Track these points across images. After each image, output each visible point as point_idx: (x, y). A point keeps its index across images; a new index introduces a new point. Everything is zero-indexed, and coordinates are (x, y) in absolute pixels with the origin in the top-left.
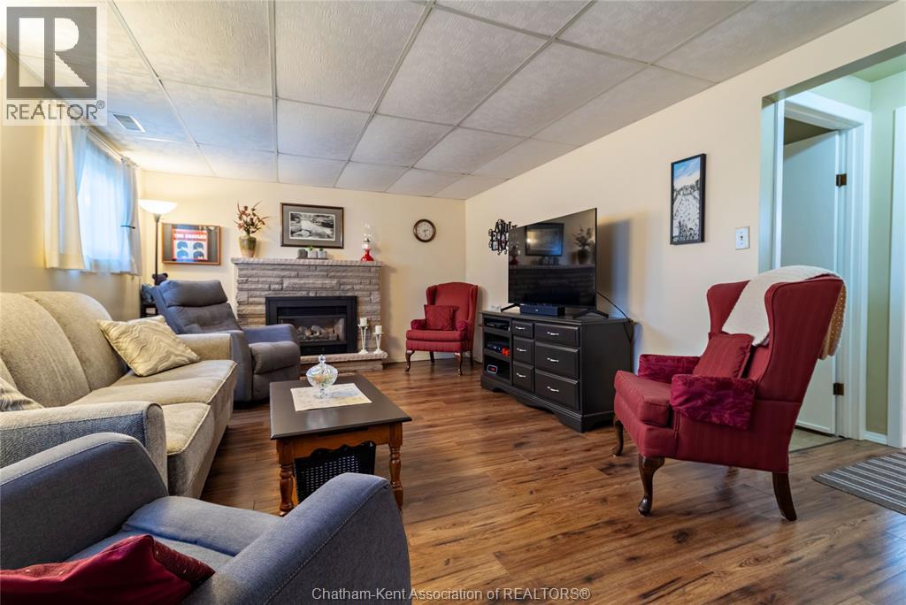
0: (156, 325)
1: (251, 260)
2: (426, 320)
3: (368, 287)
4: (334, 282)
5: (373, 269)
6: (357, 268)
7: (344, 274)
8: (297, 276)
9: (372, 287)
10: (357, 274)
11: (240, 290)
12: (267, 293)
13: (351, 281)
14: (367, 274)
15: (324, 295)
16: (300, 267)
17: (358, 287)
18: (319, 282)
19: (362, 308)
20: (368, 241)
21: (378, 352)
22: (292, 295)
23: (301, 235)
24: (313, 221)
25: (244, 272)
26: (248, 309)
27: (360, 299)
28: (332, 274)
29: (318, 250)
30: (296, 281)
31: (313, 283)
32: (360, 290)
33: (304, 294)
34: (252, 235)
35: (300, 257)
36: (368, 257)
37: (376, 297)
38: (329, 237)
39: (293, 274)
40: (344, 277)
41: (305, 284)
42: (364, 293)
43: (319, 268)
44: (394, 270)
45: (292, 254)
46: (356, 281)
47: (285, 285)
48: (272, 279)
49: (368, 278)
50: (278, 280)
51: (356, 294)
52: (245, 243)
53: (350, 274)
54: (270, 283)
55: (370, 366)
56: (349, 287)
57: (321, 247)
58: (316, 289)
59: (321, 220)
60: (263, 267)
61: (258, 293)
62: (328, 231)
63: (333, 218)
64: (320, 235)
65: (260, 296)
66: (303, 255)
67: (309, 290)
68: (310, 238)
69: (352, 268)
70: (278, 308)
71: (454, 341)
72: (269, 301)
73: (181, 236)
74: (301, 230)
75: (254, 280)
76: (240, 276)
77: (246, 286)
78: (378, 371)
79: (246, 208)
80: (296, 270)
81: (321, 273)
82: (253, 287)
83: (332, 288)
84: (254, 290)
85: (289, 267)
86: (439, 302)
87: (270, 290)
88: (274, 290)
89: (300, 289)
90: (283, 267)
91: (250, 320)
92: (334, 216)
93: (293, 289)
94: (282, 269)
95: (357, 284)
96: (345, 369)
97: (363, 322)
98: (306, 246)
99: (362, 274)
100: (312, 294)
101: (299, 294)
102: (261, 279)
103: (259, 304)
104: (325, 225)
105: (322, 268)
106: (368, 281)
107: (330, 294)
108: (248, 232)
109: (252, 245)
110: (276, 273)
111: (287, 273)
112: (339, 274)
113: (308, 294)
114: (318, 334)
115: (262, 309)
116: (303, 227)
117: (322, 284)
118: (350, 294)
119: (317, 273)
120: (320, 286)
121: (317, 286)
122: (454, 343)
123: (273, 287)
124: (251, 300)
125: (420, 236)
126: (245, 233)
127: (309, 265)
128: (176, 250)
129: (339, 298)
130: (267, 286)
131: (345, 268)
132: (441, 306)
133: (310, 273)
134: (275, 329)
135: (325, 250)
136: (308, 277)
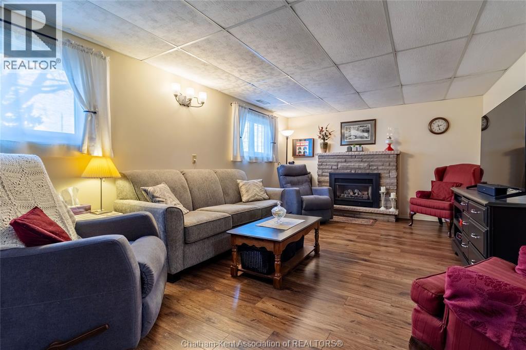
0: (257, 183)
1: (325, 154)
2: (430, 192)
3: (388, 167)
4: (366, 164)
5: (391, 156)
6: (380, 156)
7: (372, 160)
8: (345, 162)
9: (391, 168)
10: (380, 160)
11: (319, 169)
12: (330, 170)
13: (376, 164)
14: (387, 160)
15: (360, 172)
16: (347, 157)
17: (381, 168)
18: (357, 165)
19: (383, 181)
20: (390, 138)
21: (393, 210)
22: (342, 172)
23: (350, 138)
24: (358, 130)
25: (321, 160)
26: (323, 179)
27: (382, 175)
28: (365, 160)
29: (358, 146)
30: (345, 164)
31: (354, 165)
32: (382, 169)
33: (349, 171)
34: (326, 141)
35: (348, 151)
36: (390, 149)
37: (394, 174)
38: (366, 138)
39: (343, 160)
40: (372, 162)
41: (349, 166)
42: (385, 171)
43: (357, 157)
44: (411, 156)
45: (343, 150)
46: (380, 164)
47: (339, 167)
48: (333, 163)
49: (388, 161)
50: (336, 164)
51: (380, 172)
52: (322, 145)
53: (375, 160)
54: (332, 166)
55: (386, 218)
56: (375, 168)
57: (360, 145)
58: (355, 169)
59: (362, 128)
60: (330, 157)
61: (326, 170)
62: (366, 134)
63: (370, 126)
64: (362, 137)
65: (327, 172)
66: (350, 150)
67: (351, 169)
68: (356, 140)
69: (377, 156)
70: (335, 179)
71: (444, 209)
72: (331, 175)
73: (299, 144)
74: (350, 136)
75: (325, 164)
76: (319, 162)
77: (321, 167)
78: (392, 222)
79: (322, 128)
80: (345, 158)
81: (358, 159)
82: (324, 167)
83: (364, 168)
84: (325, 169)
85: (341, 157)
86: (446, 179)
87: (332, 169)
88: (334, 169)
89: (347, 168)
90: (338, 157)
91: (323, 184)
92: (370, 125)
93: (343, 168)
94: (338, 158)
95: (380, 166)
96: (368, 217)
97: (383, 190)
98: (352, 145)
99: (383, 159)
100: (353, 172)
101: (346, 171)
102: (328, 163)
103: (327, 176)
104: (363, 131)
105: (359, 157)
106: (388, 164)
107: (363, 172)
108: (324, 139)
109: (325, 146)
110: (335, 160)
111: (340, 160)
112: (368, 160)
113: (351, 171)
114: (357, 194)
115: (327, 179)
116: (352, 134)
117: (359, 166)
118: (376, 172)
119: (356, 159)
120: (357, 167)
121: (355, 167)
122: (445, 211)
123: (333, 167)
124: (324, 174)
125: (434, 130)
126: (322, 141)
127: (352, 155)
128: (297, 151)
129: (368, 174)
130: (330, 167)
131: (373, 156)
132: (446, 182)
133: (352, 160)
134: (323, 189)
135: (362, 146)
136: (351, 162)
